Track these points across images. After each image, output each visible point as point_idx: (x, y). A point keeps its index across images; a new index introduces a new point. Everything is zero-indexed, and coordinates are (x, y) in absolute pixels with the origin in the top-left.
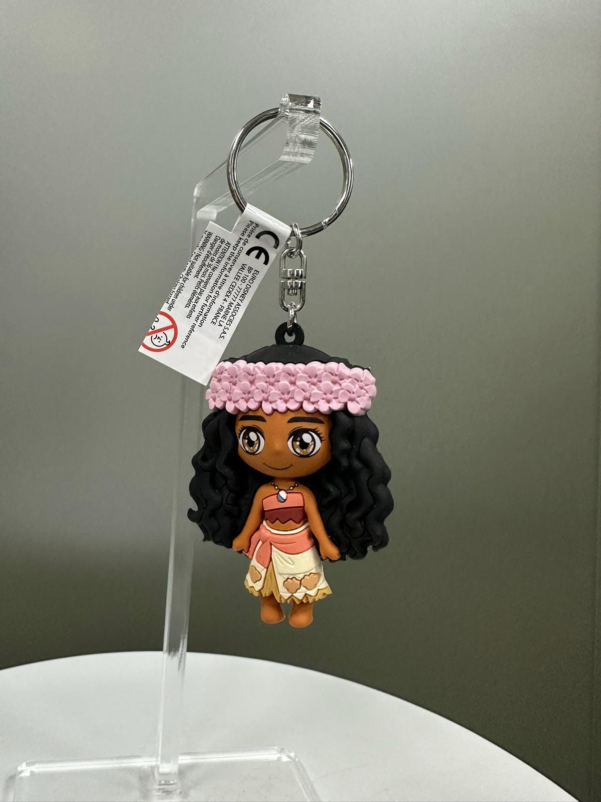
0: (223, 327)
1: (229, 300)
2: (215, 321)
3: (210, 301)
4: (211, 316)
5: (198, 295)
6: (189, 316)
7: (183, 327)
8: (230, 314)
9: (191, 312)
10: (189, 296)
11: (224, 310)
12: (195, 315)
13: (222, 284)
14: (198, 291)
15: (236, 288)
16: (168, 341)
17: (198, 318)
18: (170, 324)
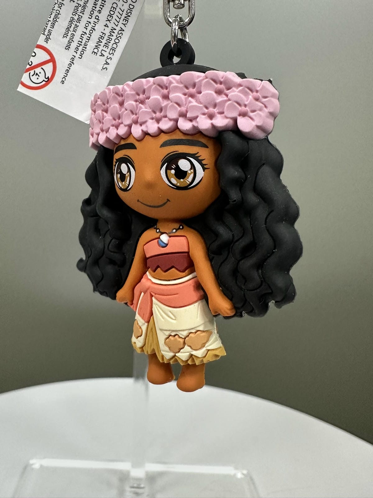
0: (105, 58)
1: (111, 25)
2: (96, 50)
3: (89, 28)
4: (91, 45)
5: (76, 23)
6: (68, 47)
7: (62, 60)
8: (112, 42)
9: (69, 43)
10: (66, 24)
11: (106, 38)
12: (74, 45)
13: (101, 7)
14: (76, 17)
15: (118, 9)
16: (47, 77)
17: (77, 48)
18: (48, 57)
